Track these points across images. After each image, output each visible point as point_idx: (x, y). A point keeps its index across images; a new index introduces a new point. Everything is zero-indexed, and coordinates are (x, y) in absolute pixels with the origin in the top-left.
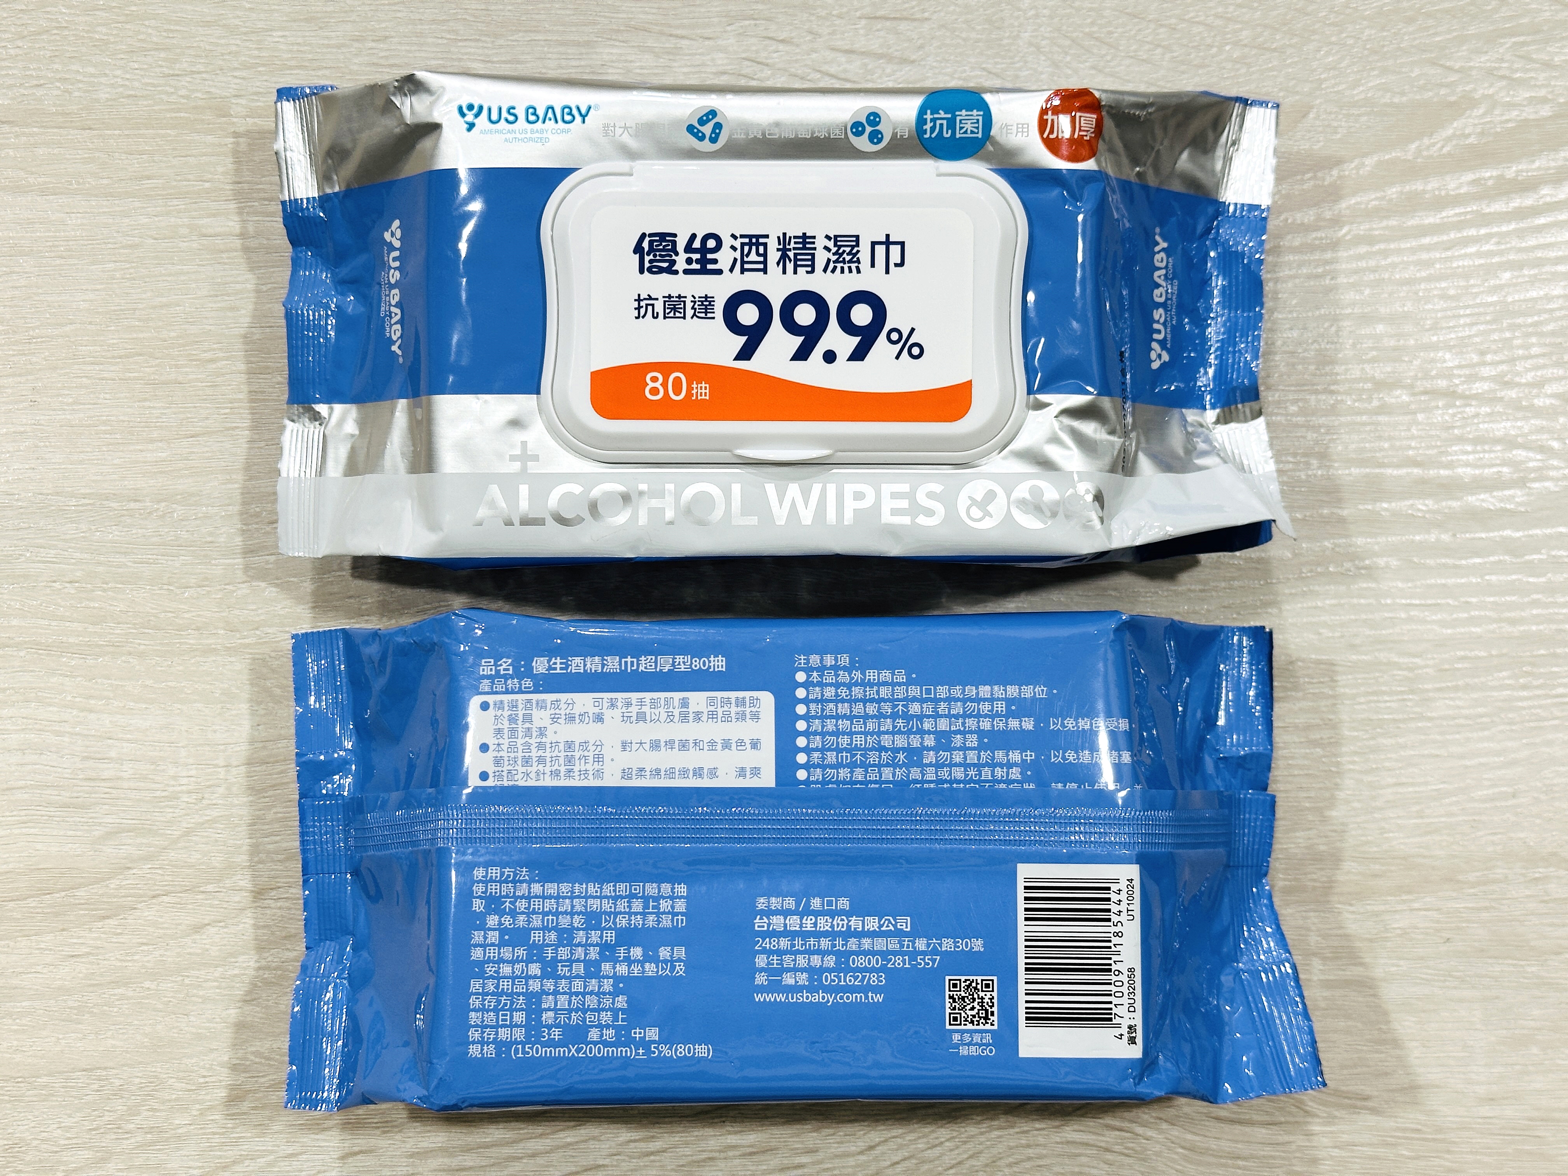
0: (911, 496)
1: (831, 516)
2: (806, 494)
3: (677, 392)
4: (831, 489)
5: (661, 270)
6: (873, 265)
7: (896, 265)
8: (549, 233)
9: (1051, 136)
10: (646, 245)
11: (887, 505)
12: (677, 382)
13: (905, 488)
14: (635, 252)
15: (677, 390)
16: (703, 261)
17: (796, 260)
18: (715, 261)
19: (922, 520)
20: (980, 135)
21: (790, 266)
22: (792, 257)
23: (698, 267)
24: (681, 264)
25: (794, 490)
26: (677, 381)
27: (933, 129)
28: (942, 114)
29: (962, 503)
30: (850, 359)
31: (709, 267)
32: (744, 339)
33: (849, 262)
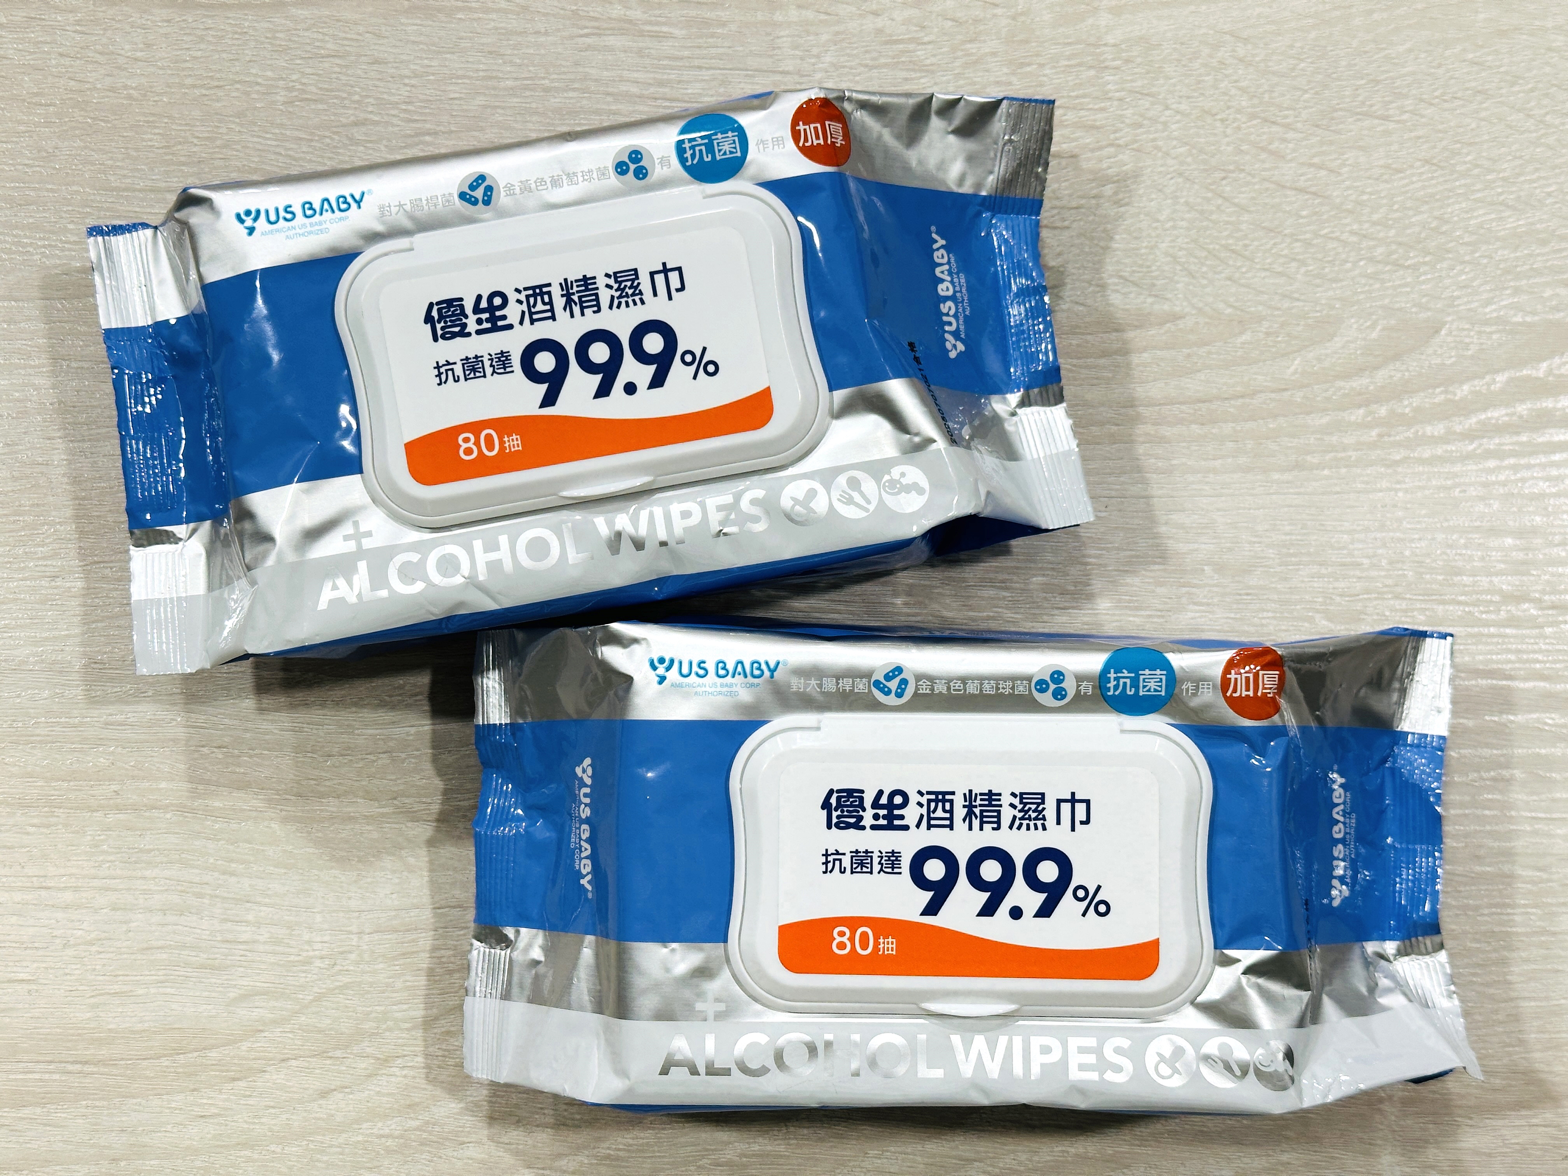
0: (1098, 1051)
1: (1018, 1069)
2: (992, 1047)
3: (864, 947)
4: (1018, 1041)
5: (849, 826)
6: (1058, 823)
7: (1082, 823)
8: (738, 786)
9: (1235, 695)
10: (833, 801)
11: (1076, 1058)
12: (864, 937)
13: (1092, 1042)
14: (823, 808)
15: (864, 945)
16: (890, 817)
17: (982, 816)
18: (902, 817)
19: (1110, 1076)
20: (1163, 693)
21: (976, 823)
22: (978, 813)
23: (885, 822)
24: (868, 820)
25: (979, 1042)
26: (864, 935)
27: (1116, 687)
28: (1126, 673)
29: (1151, 1060)
30: (1037, 915)
31: (896, 822)
32: (930, 894)
33: (1036, 819)
